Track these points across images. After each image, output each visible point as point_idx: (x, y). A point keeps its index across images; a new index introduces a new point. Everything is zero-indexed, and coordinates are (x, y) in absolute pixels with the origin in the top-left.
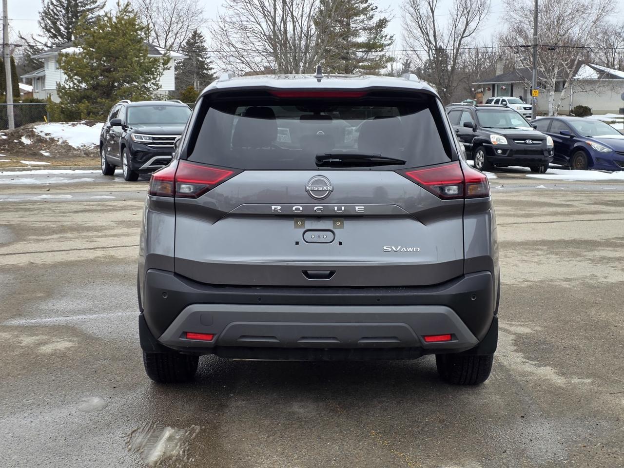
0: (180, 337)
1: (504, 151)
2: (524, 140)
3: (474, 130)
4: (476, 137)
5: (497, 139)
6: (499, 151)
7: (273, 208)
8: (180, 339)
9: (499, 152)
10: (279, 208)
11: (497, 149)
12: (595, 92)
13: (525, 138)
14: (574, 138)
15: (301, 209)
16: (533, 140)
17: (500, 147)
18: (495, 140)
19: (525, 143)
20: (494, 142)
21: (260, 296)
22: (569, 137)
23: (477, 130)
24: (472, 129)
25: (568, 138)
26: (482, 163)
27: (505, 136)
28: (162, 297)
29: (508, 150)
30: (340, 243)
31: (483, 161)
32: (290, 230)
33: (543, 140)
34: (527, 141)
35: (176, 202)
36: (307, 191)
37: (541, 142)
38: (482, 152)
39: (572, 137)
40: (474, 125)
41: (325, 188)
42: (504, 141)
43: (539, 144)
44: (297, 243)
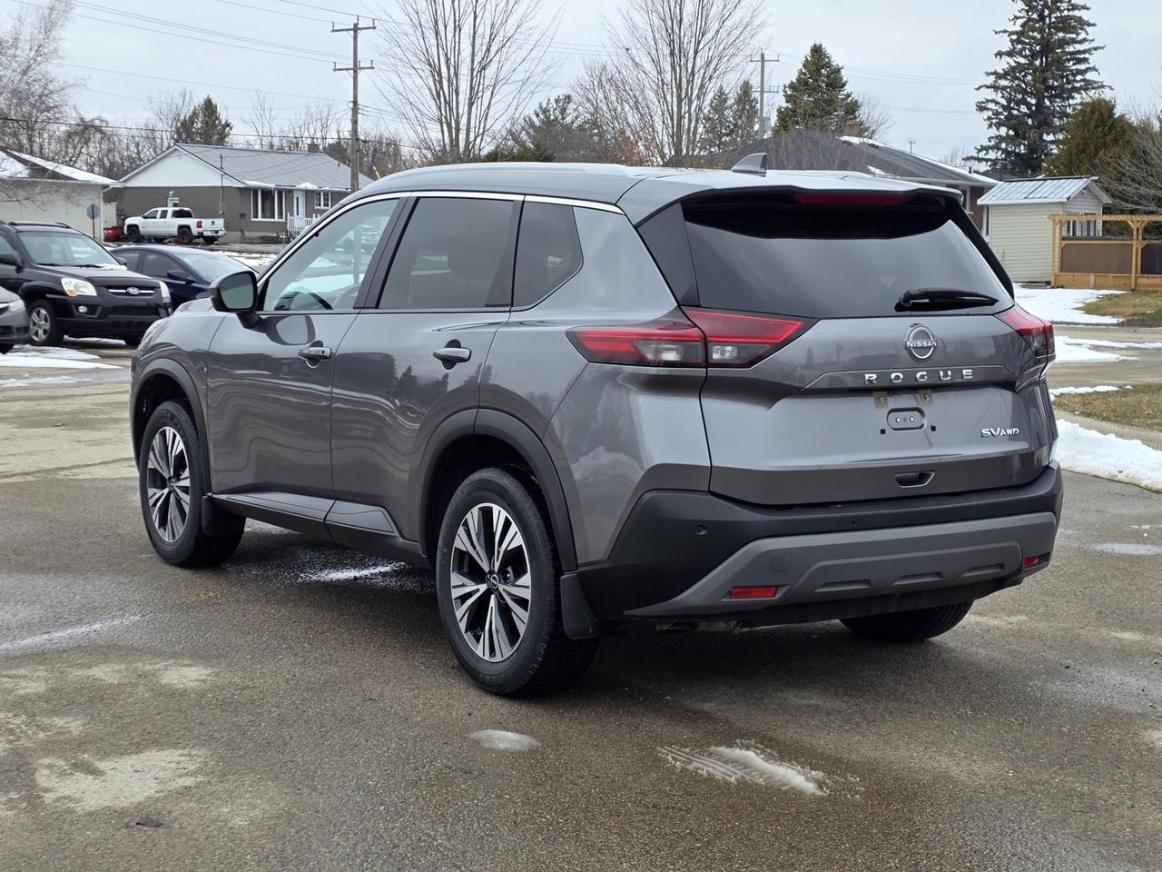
0: (724, 598)
1: (92, 308)
2: (126, 288)
3: (19, 270)
4: (26, 284)
5: (76, 287)
6: (82, 309)
7: (867, 376)
8: (723, 600)
9: (81, 311)
10: (874, 376)
11: (78, 305)
12: (33, 201)
13: (125, 284)
14: (194, 285)
15: (901, 376)
16: (140, 288)
17: (83, 300)
18: (72, 288)
19: (128, 294)
20: (71, 291)
21: (854, 517)
22: (184, 283)
23: (25, 270)
24: (14, 268)
25: (182, 285)
26: (45, 332)
27: (89, 280)
28: (696, 534)
29: (98, 306)
30: (933, 429)
31: (47, 326)
32: (870, 412)
33: (155, 288)
34: (131, 290)
35: (709, 374)
36: (908, 349)
37: (152, 292)
38: (43, 312)
39: (189, 282)
40: (19, 260)
41: (930, 344)
42: (90, 290)
43: (150, 294)
44: (883, 432)
